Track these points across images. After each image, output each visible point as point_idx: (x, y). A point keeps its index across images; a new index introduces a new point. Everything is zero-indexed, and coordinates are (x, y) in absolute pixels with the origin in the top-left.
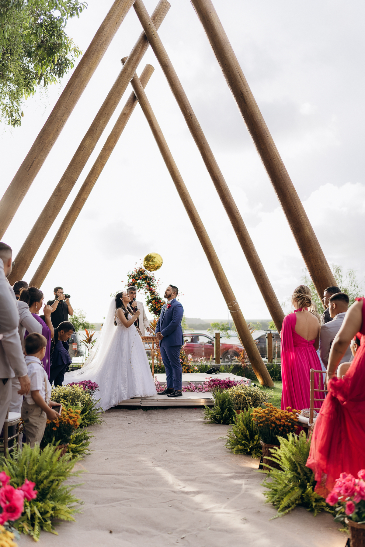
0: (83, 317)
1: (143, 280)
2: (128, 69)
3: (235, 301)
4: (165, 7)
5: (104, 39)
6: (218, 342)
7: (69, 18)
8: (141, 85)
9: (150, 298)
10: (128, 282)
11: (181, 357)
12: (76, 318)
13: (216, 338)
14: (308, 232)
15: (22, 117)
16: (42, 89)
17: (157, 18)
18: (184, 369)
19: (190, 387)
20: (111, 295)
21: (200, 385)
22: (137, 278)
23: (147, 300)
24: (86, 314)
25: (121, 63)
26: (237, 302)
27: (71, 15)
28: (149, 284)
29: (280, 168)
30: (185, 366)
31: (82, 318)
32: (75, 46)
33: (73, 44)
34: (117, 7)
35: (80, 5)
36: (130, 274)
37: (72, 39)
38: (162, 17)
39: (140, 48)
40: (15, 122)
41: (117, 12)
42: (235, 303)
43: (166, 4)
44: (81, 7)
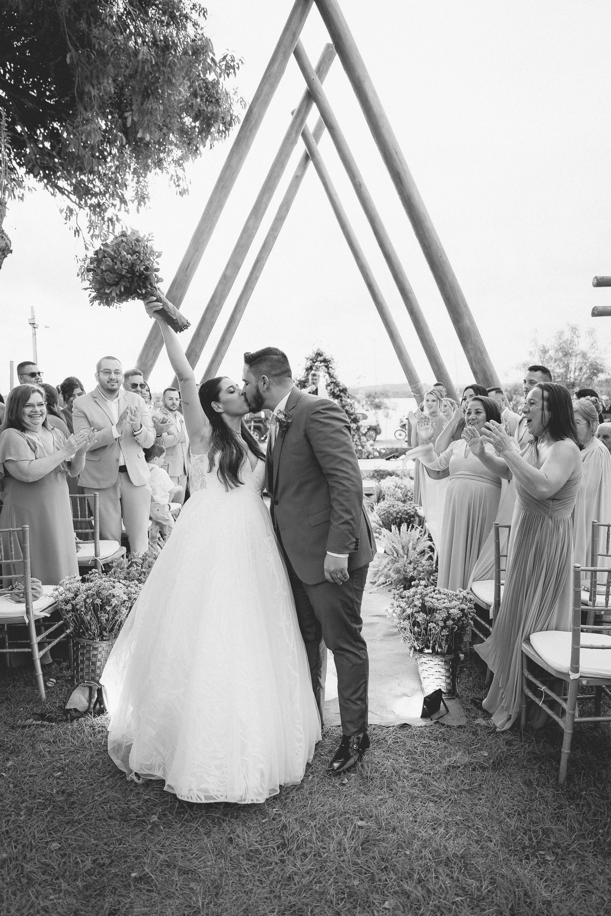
1: (321, 362)
2: (291, 134)
4: (330, 57)
5: (253, 122)
8: (314, 141)
9: (329, 382)
14: (468, 323)
17: (321, 69)
22: (315, 361)
23: (326, 384)
25: (291, 115)
27: (228, 75)
28: (327, 367)
29: (439, 255)
34: (265, 84)
35: (237, 61)
36: (307, 356)
38: (327, 66)
41: (265, 91)
43: (332, 49)
44: (238, 64)
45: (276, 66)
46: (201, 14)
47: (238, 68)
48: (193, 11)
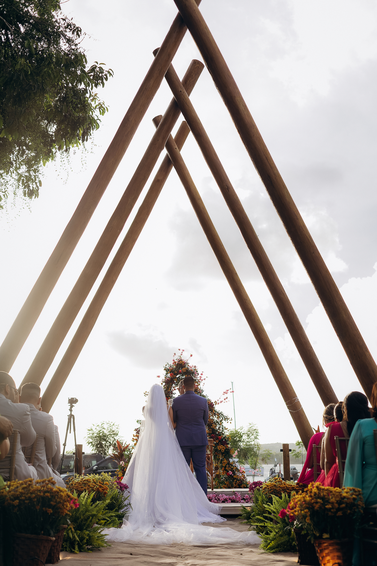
0: (114, 434)
1: (183, 374)
2: (158, 140)
3: (295, 398)
4: (198, 69)
6: (287, 457)
7: (94, 88)
8: (177, 148)
10: (166, 378)
11: (231, 468)
12: (105, 436)
13: (284, 450)
14: (345, 316)
15: (40, 187)
16: (63, 155)
17: (189, 81)
18: (235, 484)
19: (235, 497)
20: (146, 393)
21: (247, 495)
22: (176, 372)
24: (118, 430)
26: (298, 400)
30: (235, 480)
31: (113, 436)
32: (99, 102)
33: (98, 99)
35: (105, 72)
36: (168, 367)
37: (97, 94)
38: (194, 80)
39: (171, 116)
40: (32, 193)
42: (295, 400)
43: (198, 65)
44: (106, 75)
45: (152, 82)
46: (75, 33)
47: (106, 79)
48: (68, 30)
